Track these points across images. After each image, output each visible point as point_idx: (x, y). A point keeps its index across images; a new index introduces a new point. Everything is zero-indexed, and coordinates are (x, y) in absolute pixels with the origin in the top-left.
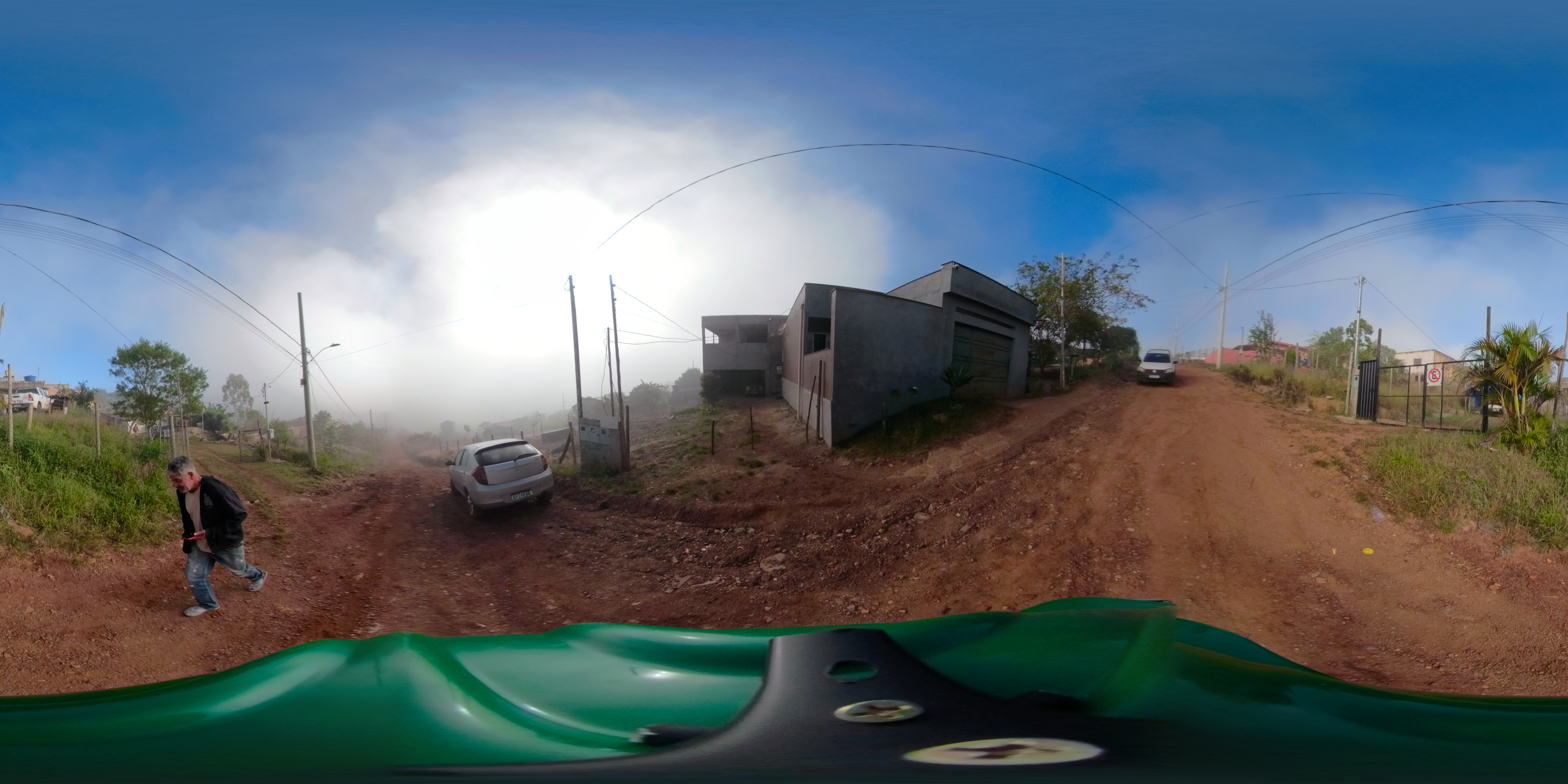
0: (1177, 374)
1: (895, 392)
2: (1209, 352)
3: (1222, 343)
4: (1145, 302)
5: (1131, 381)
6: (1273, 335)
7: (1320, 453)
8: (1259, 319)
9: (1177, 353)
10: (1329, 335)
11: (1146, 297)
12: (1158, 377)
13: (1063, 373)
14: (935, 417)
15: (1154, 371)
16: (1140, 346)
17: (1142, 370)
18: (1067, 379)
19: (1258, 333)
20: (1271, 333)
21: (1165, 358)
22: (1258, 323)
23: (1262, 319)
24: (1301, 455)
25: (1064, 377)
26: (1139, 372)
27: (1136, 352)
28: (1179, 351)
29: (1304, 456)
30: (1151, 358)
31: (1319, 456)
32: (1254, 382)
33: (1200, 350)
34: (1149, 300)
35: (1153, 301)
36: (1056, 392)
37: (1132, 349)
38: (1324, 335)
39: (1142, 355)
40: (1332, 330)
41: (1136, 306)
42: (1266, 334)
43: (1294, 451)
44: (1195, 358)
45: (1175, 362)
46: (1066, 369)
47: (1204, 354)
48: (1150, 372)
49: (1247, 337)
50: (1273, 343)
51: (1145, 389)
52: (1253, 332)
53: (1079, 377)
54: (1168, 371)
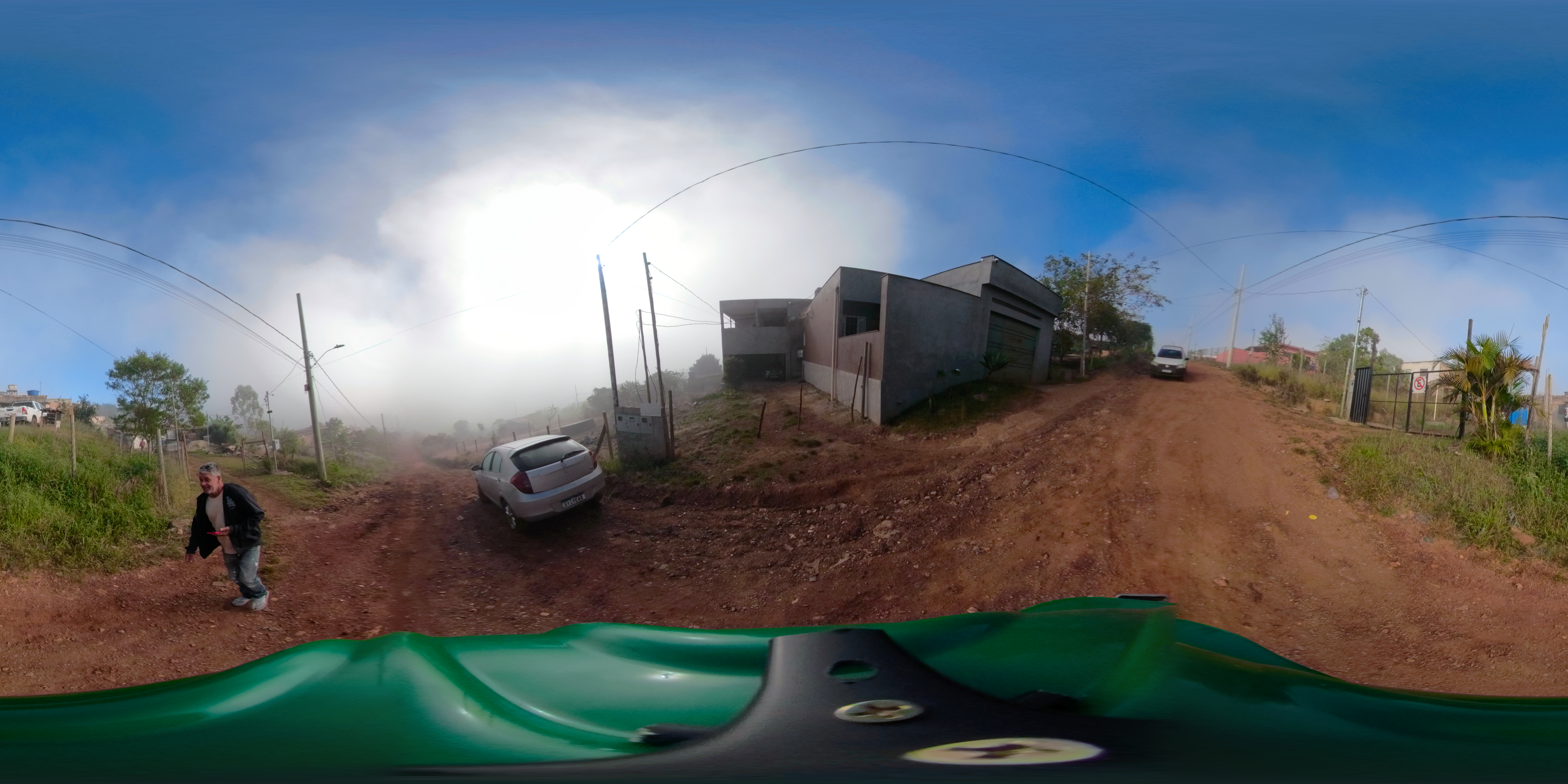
0: (1189, 370)
1: (940, 373)
2: (1221, 351)
3: (1233, 343)
4: (1163, 302)
5: (1145, 374)
6: (1283, 339)
7: (1303, 444)
8: (1271, 322)
9: (1190, 350)
10: (1339, 341)
11: (1164, 298)
12: (1170, 371)
13: (1084, 363)
14: (976, 397)
15: (1167, 366)
16: (1154, 341)
17: (1156, 365)
18: (1087, 369)
19: (1268, 336)
20: (1281, 337)
21: (1177, 355)
22: (1270, 326)
23: (1274, 322)
24: (1286, 444)
25: (1084, 367)
26: (1154, 366)
27: (1150, 347)
28: (1193, 348)
29: (1288, 445)
30: (1165, 353)
31: (1302, 446)
32: (1260, 382)
33: (1212, 349)
34: (1166, 301)
35: (1170, 302)
36: (1076, 380)
37: (1146, 343)
38: (1334, 341)
39: (1156, 350)
40: (1343, 336)
41: (1154, 305)
42: (1276, 337)
43: (1281, 440)
44: (1207, 356)
45: (1187, 359)
46: (1086, 359)
47: (1216, 353)
48: (1163, 366)
49: (1258, 339)
50: (1283, 346)
51: (1158, 382)
52: (1264, 334)
53: (1098, 368)
54: (1180, 367)
